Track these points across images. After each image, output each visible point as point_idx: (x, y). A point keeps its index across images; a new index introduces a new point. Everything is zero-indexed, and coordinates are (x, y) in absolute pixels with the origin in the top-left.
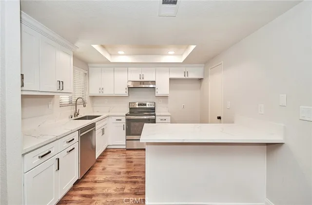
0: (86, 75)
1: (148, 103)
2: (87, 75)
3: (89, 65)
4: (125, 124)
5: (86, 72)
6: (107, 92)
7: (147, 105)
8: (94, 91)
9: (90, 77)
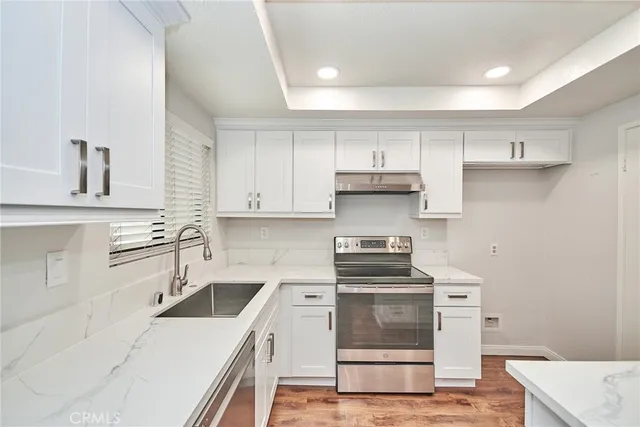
0: (207, 153)
1: (391, 240)
2: (211, 152)
3: (216, 122)
4: (333, 310)
5: (210, 144)
6: (271, 207)
7: (389, 245)
8: (233, 203)
9: (219, 159)
